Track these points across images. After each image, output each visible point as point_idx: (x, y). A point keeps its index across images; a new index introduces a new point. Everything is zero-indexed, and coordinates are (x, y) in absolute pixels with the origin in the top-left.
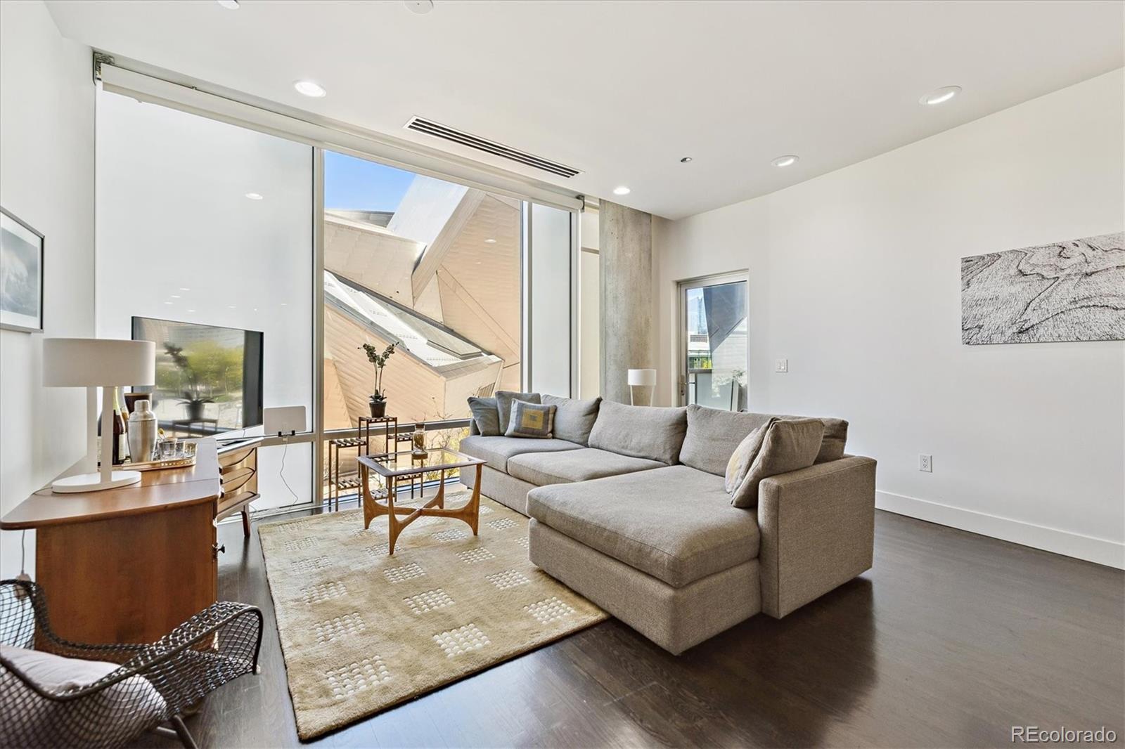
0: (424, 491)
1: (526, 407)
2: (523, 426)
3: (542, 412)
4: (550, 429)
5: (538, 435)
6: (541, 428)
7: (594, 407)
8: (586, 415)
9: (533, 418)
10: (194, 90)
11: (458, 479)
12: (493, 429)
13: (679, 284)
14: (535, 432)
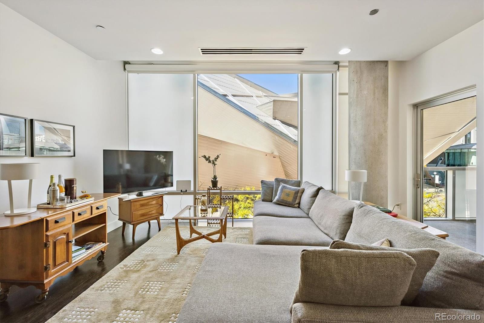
0: (234, 223)
1: (285, 188)
2: (281, 198)
3: (294, 191)
4: (297, 201)
5: (289, 204)
6: (291, 201)
7: (316, 193)
8: (312, 197)
9: (288, 195)
10: (152, 64)
11: (252, 220)
12: (268, 198)
13: (416, 106)
14: (287, 202)
